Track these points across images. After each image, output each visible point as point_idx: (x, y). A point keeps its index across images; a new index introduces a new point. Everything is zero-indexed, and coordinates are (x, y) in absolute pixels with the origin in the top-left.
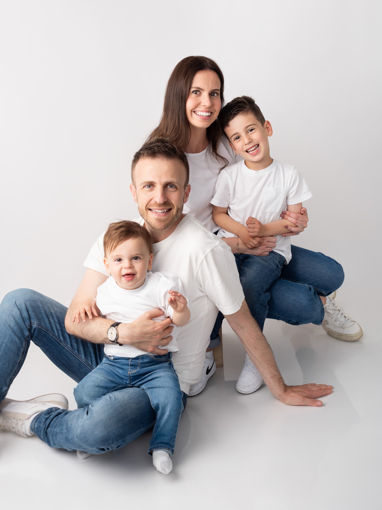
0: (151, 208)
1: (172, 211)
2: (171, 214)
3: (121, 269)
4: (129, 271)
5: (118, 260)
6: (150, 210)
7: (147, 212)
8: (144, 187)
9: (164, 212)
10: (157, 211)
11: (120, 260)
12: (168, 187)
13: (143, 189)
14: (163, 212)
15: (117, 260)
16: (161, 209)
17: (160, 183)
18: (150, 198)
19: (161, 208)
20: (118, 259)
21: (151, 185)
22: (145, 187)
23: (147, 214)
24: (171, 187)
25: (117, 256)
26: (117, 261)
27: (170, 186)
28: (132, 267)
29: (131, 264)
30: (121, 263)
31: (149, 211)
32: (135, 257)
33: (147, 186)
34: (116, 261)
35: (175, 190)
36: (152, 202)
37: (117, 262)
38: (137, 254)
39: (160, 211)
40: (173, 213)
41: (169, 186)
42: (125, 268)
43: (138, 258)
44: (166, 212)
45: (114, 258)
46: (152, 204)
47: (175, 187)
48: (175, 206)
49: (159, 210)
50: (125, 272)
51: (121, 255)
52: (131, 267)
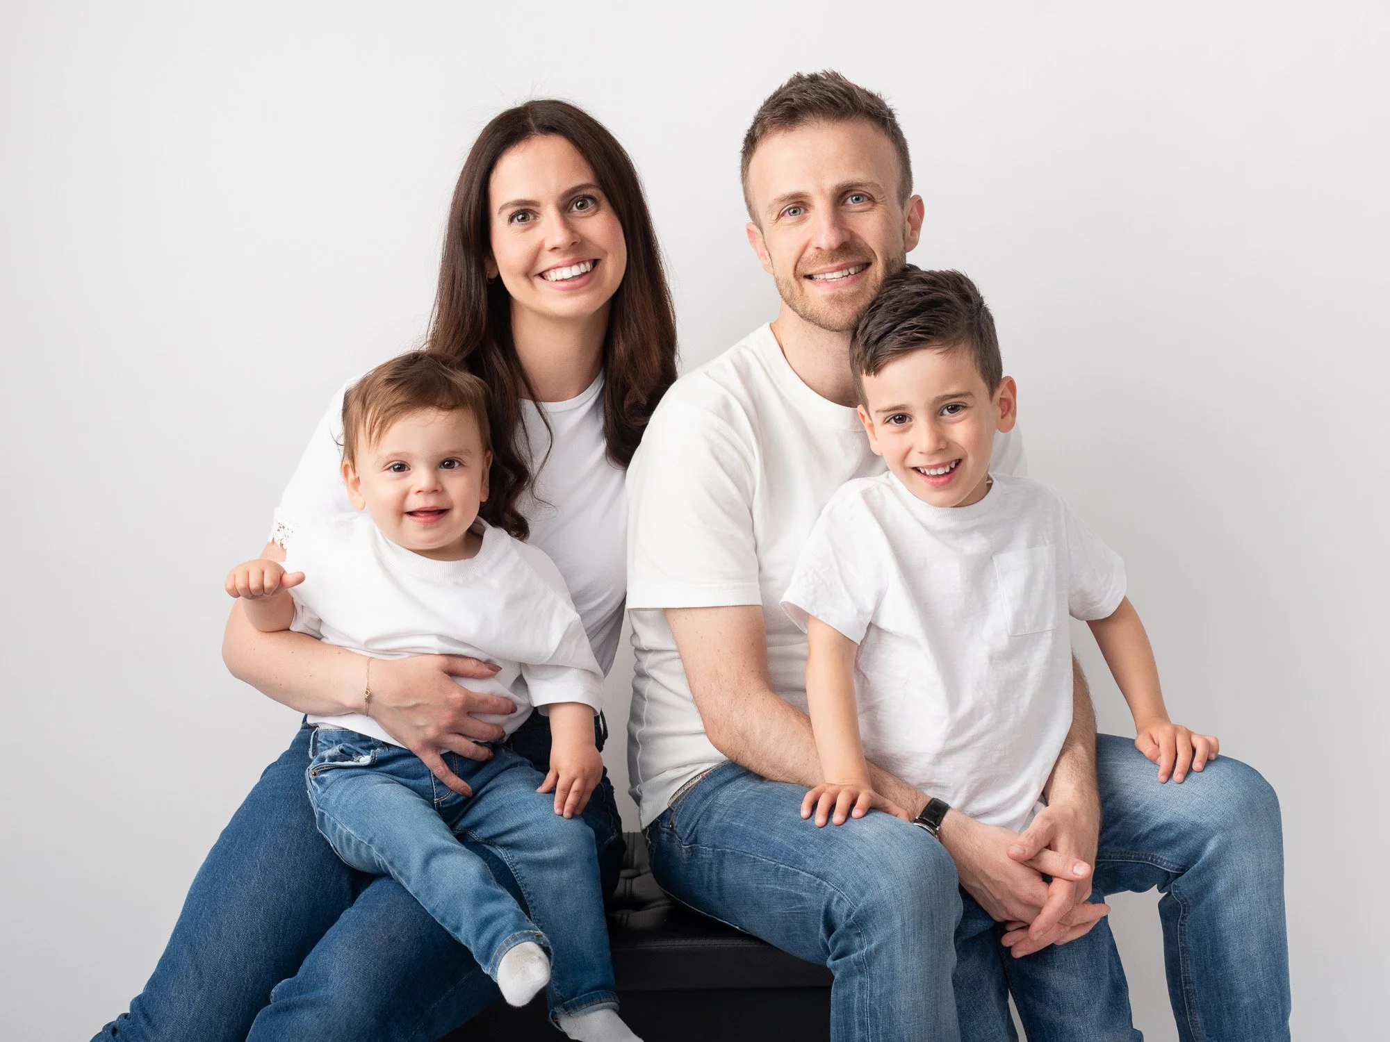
0: (809, 272)
1: (872, 269)
2: (872, 277)
3: (405, 495)
4: (431, 502)
5: (396, 467)
6: (810, 277)
7: (800, 285)
8: (780, 216)
9: (850, 274)
10: (828, 276)
11: (401, 467)
12: (849, 201)
13: (780, 222)
14: (847, 276)
15: (393, 466)
16: (839, 269)
17: (822, 191)
18: (802, 243)
19: (836, 264)
20: (396, 465)
21: (798, 205)
22: (783, 215)
23: (802, 290)
24: (857, 199)
25: (396, 454)
26: (392, 469)
27: (854, 198)
28: (439, 488)
29: (437, 482)
30: (406, 476)
31: (807, 283)
32: (447, 461)
33: (789, 209)
34: (389, 469)
35: (869, 206)
36: (811, 252)
37: (392, 474)
38: (453, 452)
39: (837, 275)
40: (876, 276)
41: (850, 198)
42: (419, 491)
43: (456, 464)
44: (856, 273)
45: (383, 462)
46: (812, 258)
47: (869, 199)
48: (876, 253)
49: (833, 272)
50: (415, 502)
51: (408, 454)
52: (437, 490)
